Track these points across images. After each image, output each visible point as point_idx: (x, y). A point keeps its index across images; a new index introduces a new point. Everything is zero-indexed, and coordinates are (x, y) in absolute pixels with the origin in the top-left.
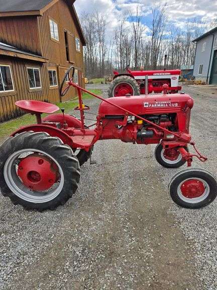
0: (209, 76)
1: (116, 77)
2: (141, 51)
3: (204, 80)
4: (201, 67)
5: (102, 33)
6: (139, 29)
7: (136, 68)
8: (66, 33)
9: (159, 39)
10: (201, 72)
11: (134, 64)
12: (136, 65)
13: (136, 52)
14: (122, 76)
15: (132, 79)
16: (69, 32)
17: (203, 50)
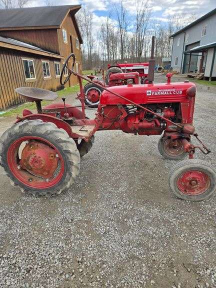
0: (182, 67)
1: (109, 68)
2: (126, 44)
3: (178, 70)
4: (177, 59)
5: (89, 27)
6: (124, 23)
7: (123, 60)
8: (71, 37)
9: (144, 32)
10: (176, 64)
11: (120, 56)
12: (122, 57)
13: (122, 45)
14: (113, 68)
15: (120, 69)
16: (72, 36)
17: (178, 45)
